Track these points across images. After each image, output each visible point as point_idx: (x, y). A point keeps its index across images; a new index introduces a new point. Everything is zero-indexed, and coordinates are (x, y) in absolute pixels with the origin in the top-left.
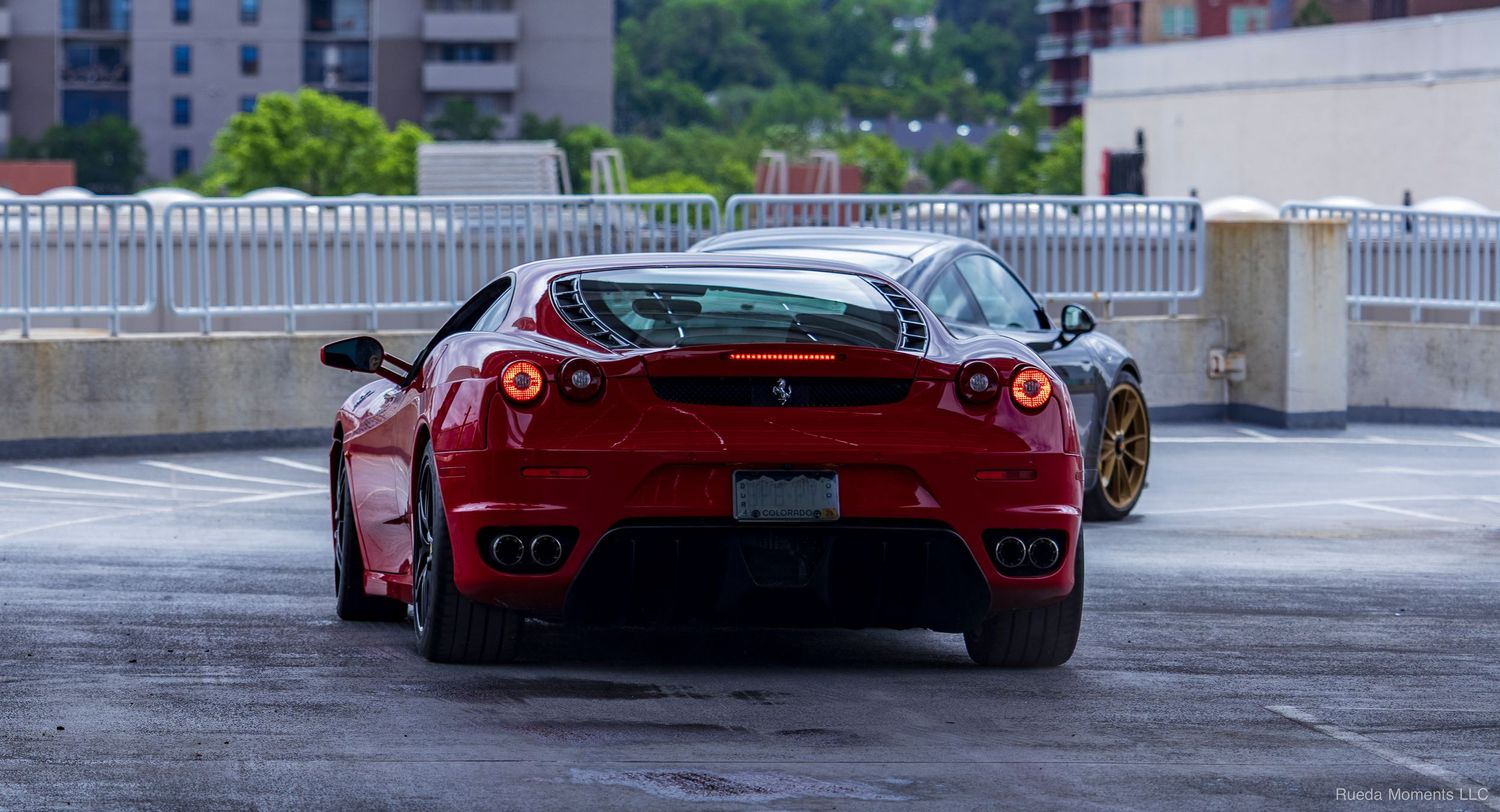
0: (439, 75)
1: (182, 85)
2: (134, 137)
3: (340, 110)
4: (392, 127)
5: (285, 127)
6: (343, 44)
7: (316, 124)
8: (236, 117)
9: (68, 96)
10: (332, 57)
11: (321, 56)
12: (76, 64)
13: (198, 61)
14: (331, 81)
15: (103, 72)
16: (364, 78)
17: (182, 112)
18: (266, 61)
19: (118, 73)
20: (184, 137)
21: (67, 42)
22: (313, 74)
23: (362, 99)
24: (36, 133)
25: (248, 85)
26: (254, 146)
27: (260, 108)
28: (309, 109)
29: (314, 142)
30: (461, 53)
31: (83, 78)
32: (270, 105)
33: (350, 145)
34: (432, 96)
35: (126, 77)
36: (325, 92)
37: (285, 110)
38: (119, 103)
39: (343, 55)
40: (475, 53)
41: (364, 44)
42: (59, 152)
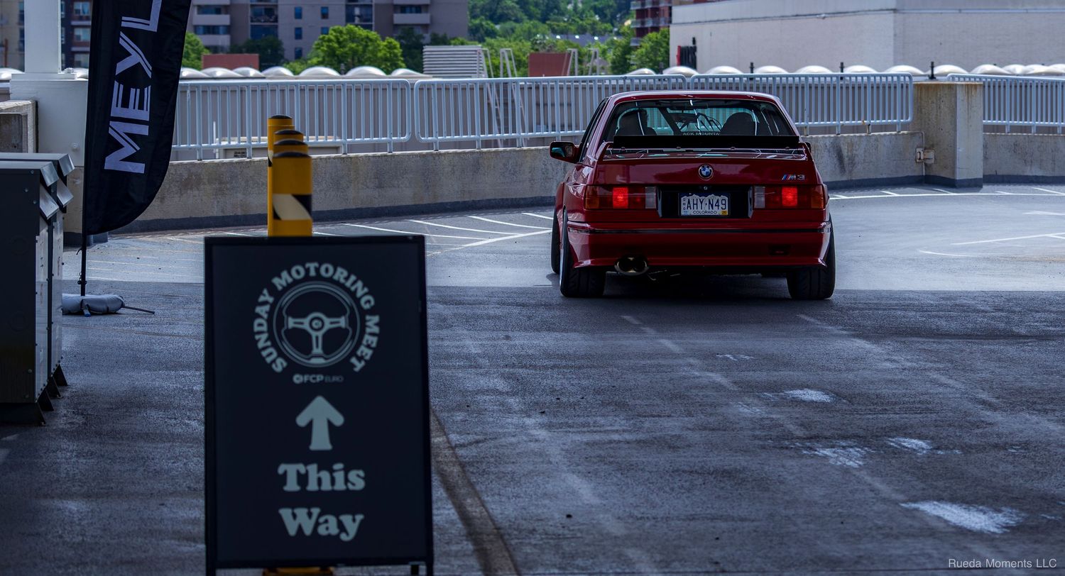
0: (399, 18)
1: (299, 23)
2: (280, 43)
3: (363, 32)
4: (383, 39)
5: (341, 39)
6: (361, 6)
7: (353, 38)
8: (321, 36)
9: (253, 27)
10: (357, 11)
11: (353, 11)
12: (256, 16)
13: (304, 14)
14: (357, 20)
15: (267, 18)
16: (370, 20)
17: (298, 34)
18: (331, 14)
19: (273, 17)
20: (299, 43)
21: (252, 6)
22: (350, 18)
23: (369, 27)
24: (241, 42)
25: (325, 23)
26: (328, 46)
27: (331, 32)
28: (350, 32)
29: (354, 45)
30: (408, 9)
31: (259, 21)
32: (334, 30)
33: (367, 46)
34: (397, 26)
35: (276, 20)
36: (357, 25)
37: (341, 32)
38: (273, 31)
39: (361, 11)
40: (414, 9)
41: (371, 6)
42: (251, 50)
